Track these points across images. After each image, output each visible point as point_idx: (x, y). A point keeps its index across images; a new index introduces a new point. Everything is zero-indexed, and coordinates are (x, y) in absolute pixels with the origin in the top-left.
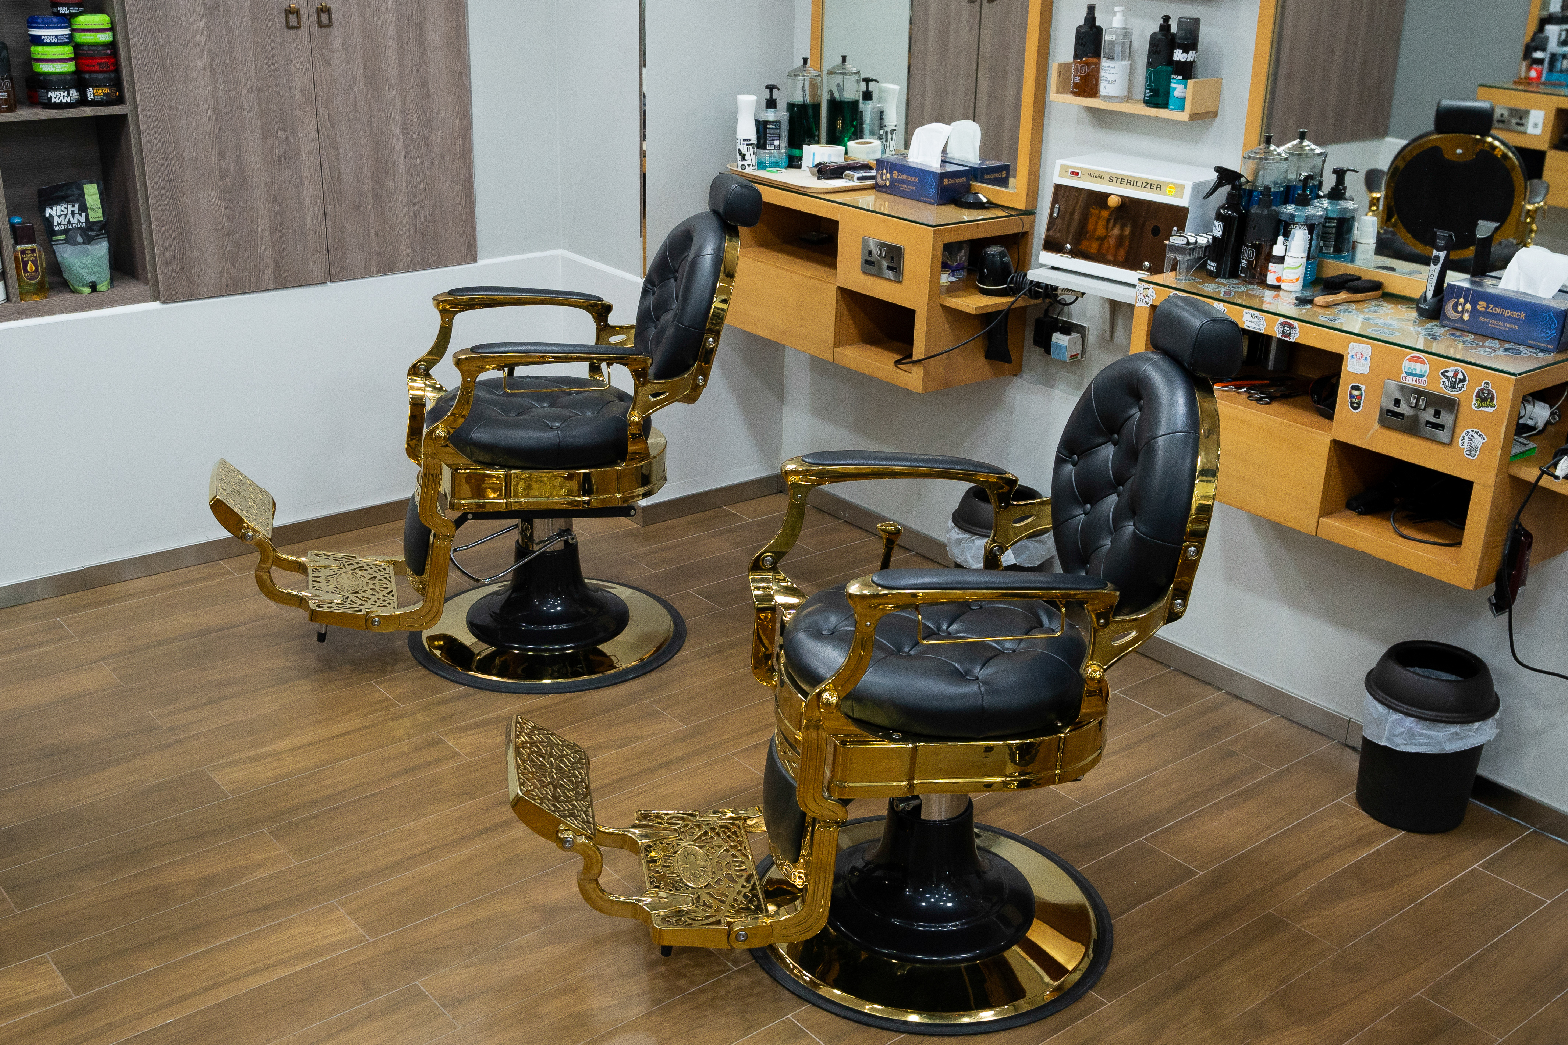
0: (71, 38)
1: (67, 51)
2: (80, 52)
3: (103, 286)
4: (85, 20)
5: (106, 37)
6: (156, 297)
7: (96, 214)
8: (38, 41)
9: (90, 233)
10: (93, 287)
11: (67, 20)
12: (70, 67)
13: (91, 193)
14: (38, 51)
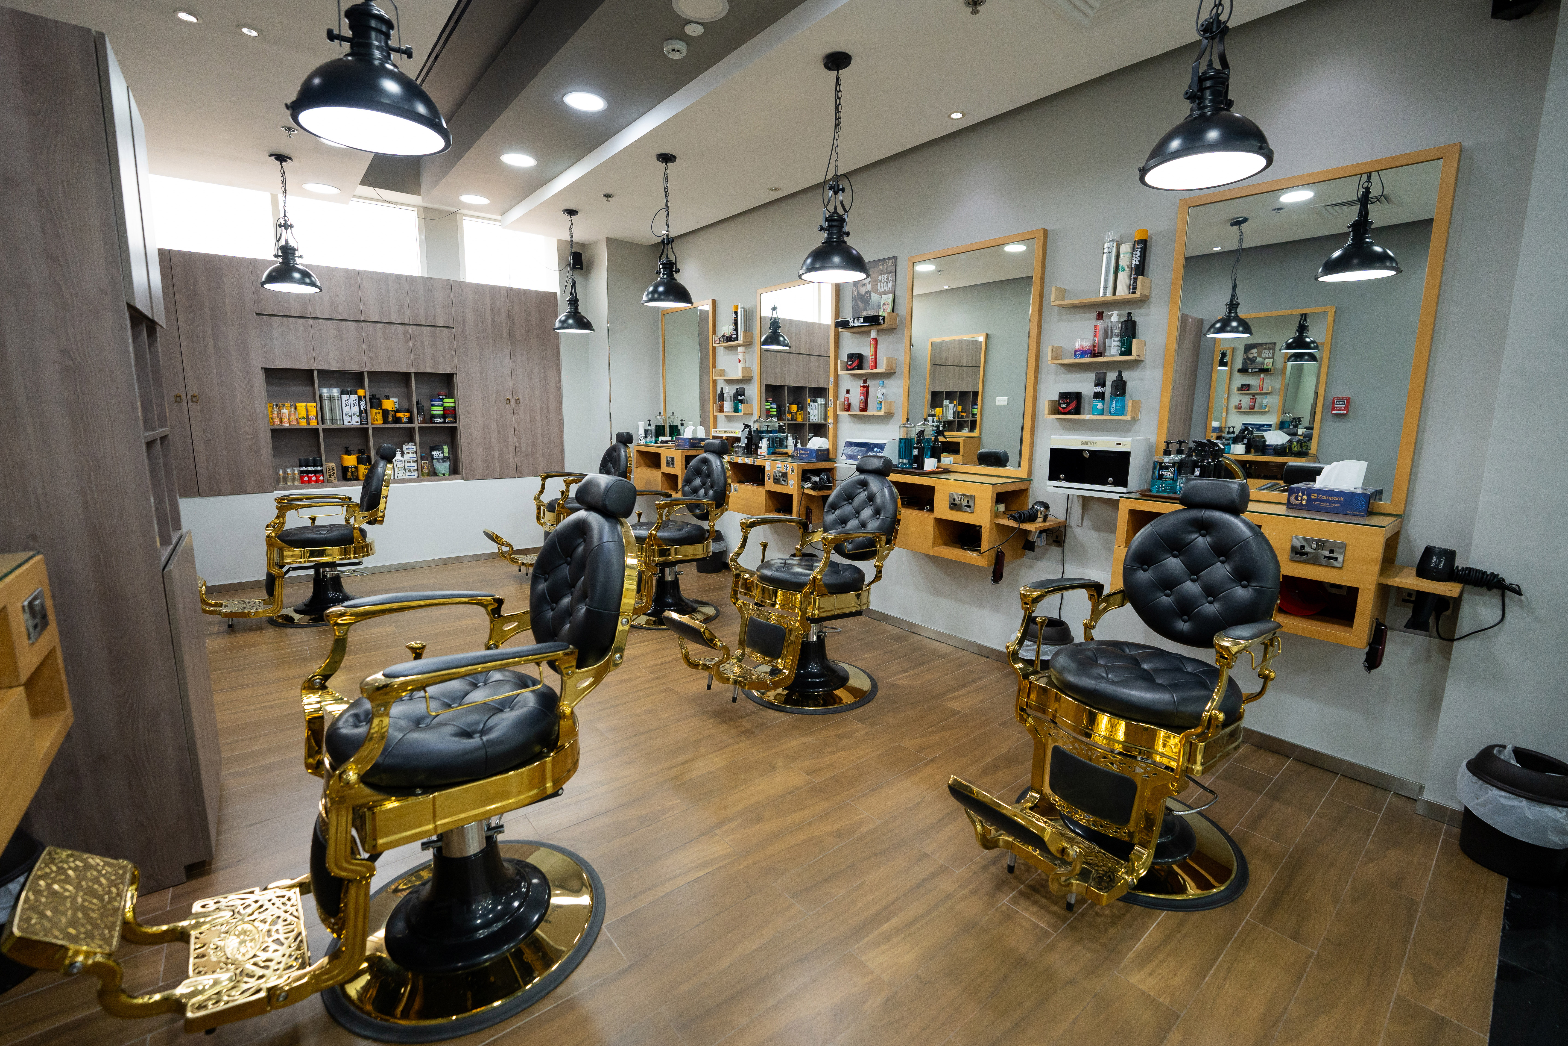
0: (442, 405)
1: (441, 408)
2: (445, 409)
3: (447, 474)
4: (446, 400)
5: (453, 405)
6: (462, 479)
7: (446, 454)
8: (433, 405)
9: (444, 459)
10: (444, 475)
11: (442, 400)
12: (442, 412)
13: (446, 448)
14: (433, 408)
